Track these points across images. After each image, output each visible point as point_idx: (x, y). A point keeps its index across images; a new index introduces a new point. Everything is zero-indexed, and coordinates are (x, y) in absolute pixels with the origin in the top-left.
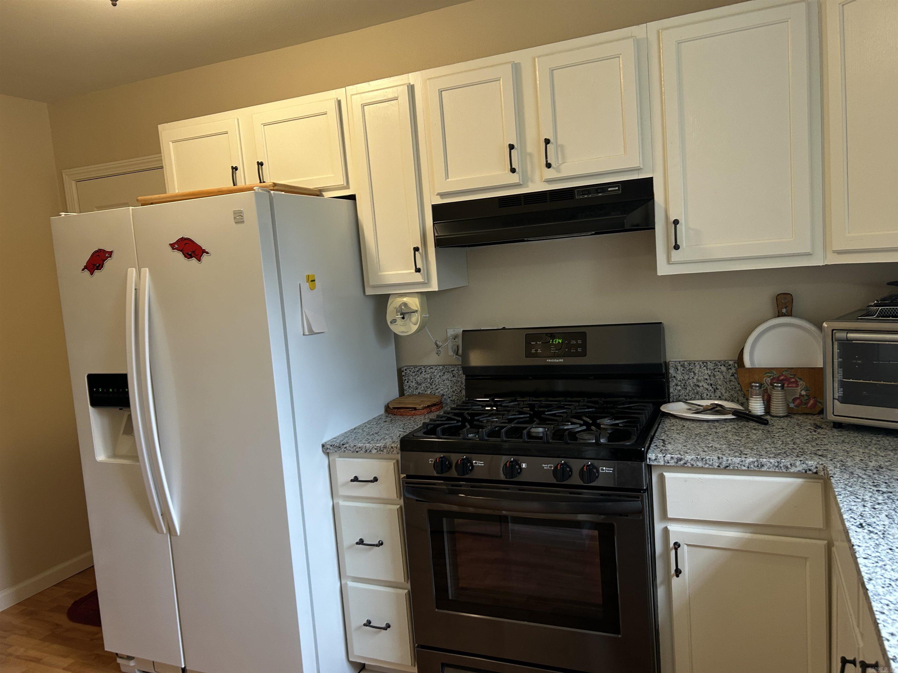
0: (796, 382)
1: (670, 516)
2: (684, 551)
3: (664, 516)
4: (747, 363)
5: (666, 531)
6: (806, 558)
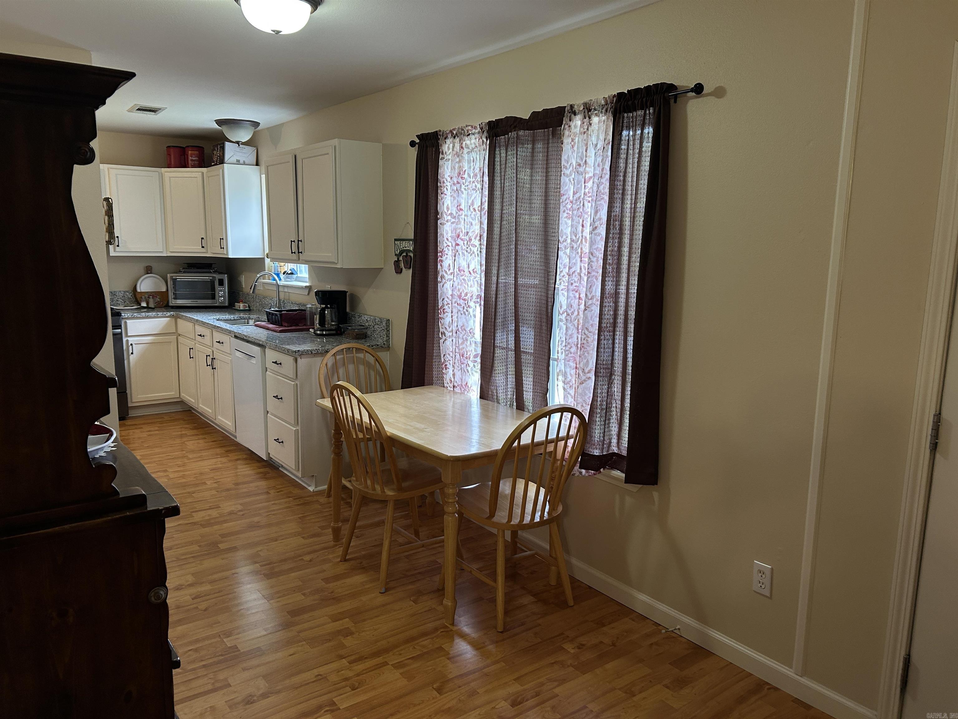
0: (156, 297)
1: (129, 335)
2: (134, 345)
3: (127, 336)
4: (139, 290)
5: (127, 341)
6: (171, 342)
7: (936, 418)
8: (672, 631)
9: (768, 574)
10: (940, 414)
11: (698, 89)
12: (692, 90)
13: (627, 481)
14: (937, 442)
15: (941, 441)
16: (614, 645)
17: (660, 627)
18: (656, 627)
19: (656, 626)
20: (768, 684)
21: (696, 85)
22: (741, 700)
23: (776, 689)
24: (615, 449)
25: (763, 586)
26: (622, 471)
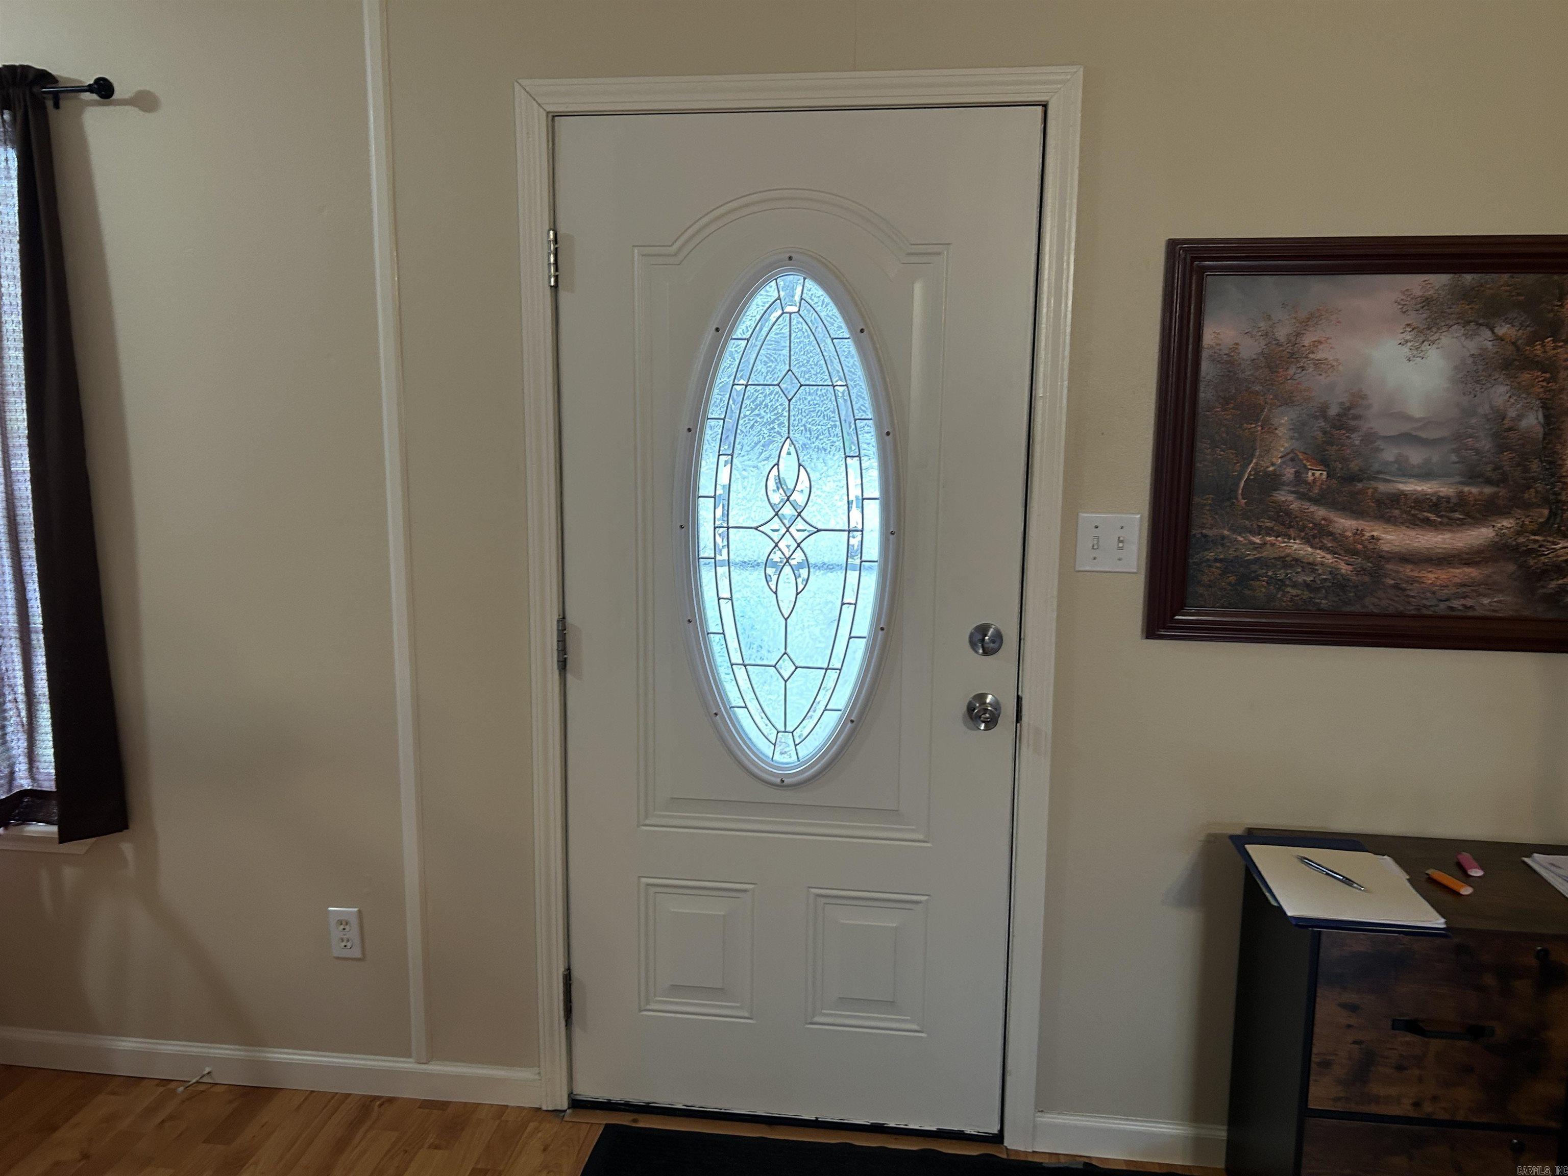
7: (560, 625)
8: (197, 1082)
9: (354, 921)
10: (564, 618)
11: (103, 89)
12: (90, 89)
13: (64, 837)
14: (565, 658)
15: (570, 657)
16: (85, 1156)
17: (172, 1085)
18: (163, 1089)
19: (163, 1086)
20: (375, 1098)
21: (98, 81)
22: (340, 1145)
23: (391, 1100)
24: (24, 782)
25: (349, 945)
26: (49, 822)
